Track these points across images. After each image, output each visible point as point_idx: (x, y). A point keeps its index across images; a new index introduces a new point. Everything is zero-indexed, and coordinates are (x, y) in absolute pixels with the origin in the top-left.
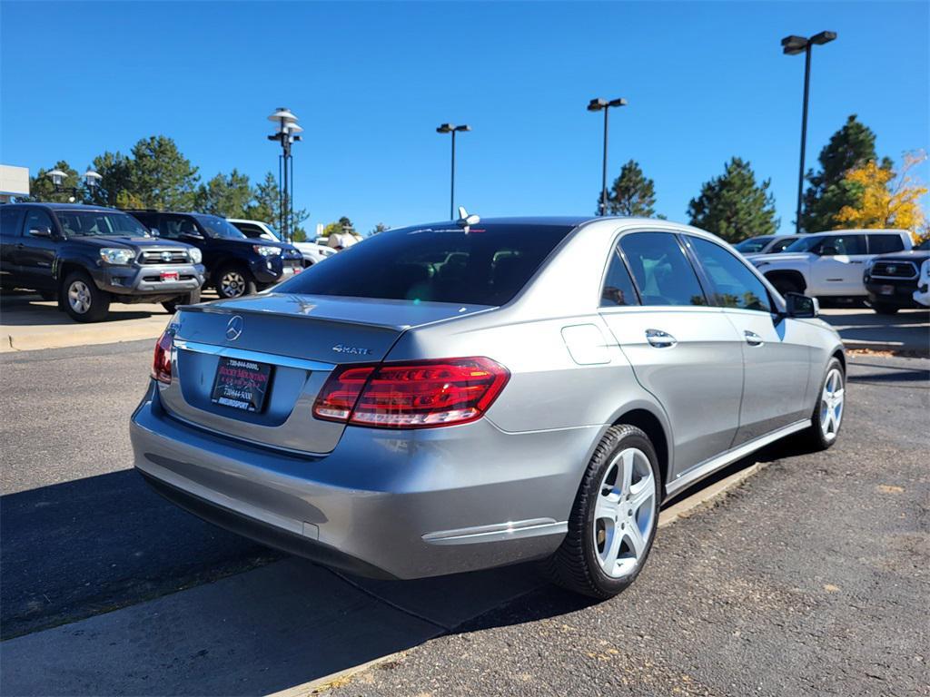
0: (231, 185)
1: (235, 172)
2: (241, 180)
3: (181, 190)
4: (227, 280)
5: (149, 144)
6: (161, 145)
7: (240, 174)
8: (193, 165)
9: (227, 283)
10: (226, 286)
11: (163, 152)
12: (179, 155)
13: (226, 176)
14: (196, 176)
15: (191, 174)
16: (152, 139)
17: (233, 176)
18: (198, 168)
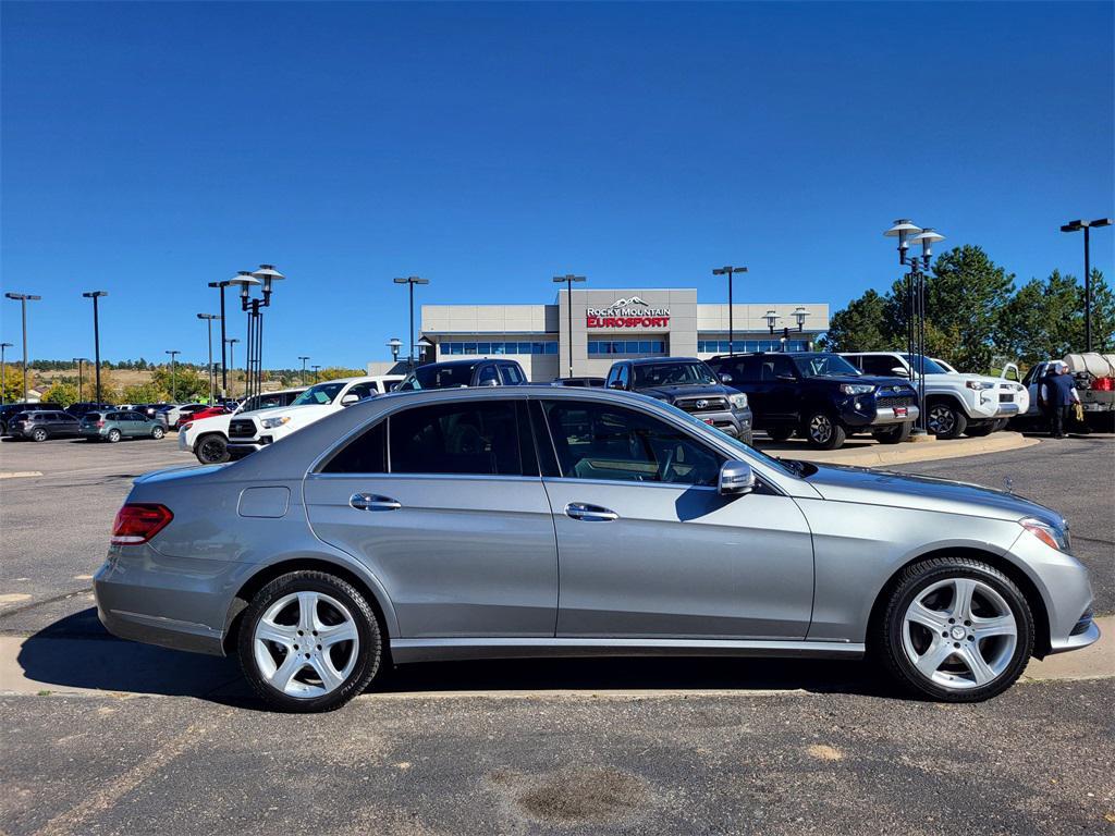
0: (1051, 292)
1: (1056, 274)
2: (1063, 284)
3: (991, 305)
4: (816, 423)
5: (952, 258)
6: (965, 256)
7: (1062, 276)
8: (1007, 273)
9: (816, 427)
10: (815, 430)
11: (969, 265)
12: (988, 265)
13: (1043, 281)
14: (1010, 286)
15: (1003, 285)
16: (955, 251)
17: (1052, 280)
18: (1013, 276)
